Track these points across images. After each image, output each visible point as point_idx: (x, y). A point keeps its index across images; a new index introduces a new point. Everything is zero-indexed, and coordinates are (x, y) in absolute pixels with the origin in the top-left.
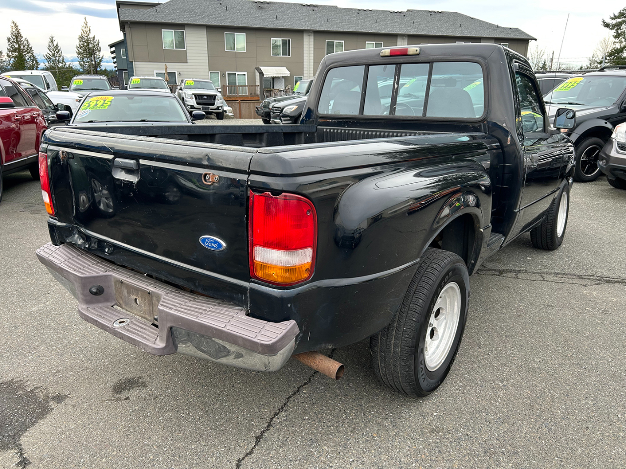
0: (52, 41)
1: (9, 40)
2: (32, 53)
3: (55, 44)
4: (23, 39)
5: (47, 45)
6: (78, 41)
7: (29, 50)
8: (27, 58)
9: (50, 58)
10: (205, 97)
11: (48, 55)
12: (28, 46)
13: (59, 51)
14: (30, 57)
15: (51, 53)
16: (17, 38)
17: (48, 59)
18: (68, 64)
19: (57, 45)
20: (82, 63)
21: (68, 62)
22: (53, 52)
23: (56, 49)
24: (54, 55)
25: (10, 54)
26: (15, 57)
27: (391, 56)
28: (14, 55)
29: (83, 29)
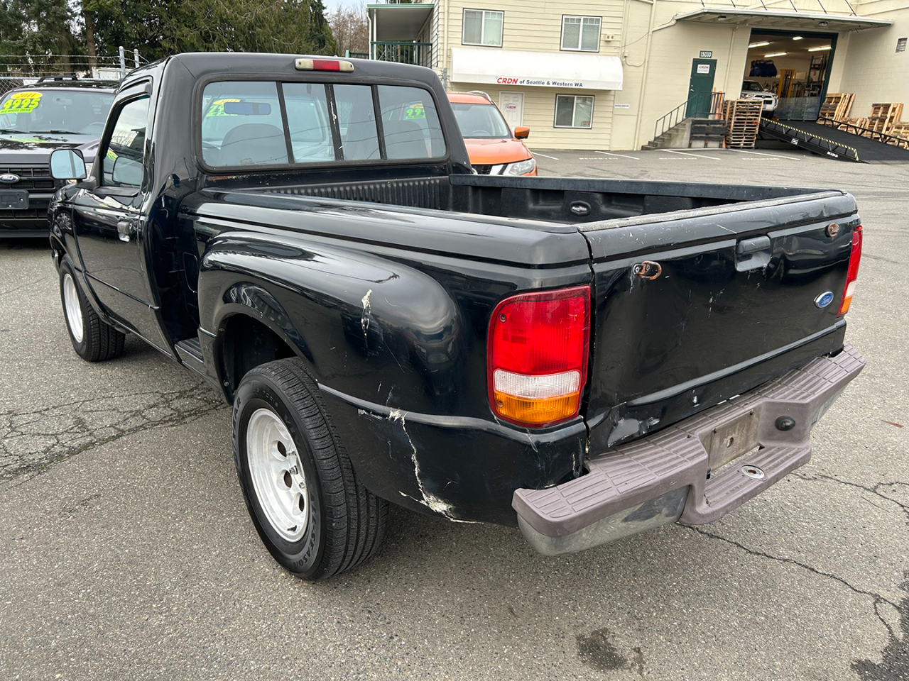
27: (314, 70)
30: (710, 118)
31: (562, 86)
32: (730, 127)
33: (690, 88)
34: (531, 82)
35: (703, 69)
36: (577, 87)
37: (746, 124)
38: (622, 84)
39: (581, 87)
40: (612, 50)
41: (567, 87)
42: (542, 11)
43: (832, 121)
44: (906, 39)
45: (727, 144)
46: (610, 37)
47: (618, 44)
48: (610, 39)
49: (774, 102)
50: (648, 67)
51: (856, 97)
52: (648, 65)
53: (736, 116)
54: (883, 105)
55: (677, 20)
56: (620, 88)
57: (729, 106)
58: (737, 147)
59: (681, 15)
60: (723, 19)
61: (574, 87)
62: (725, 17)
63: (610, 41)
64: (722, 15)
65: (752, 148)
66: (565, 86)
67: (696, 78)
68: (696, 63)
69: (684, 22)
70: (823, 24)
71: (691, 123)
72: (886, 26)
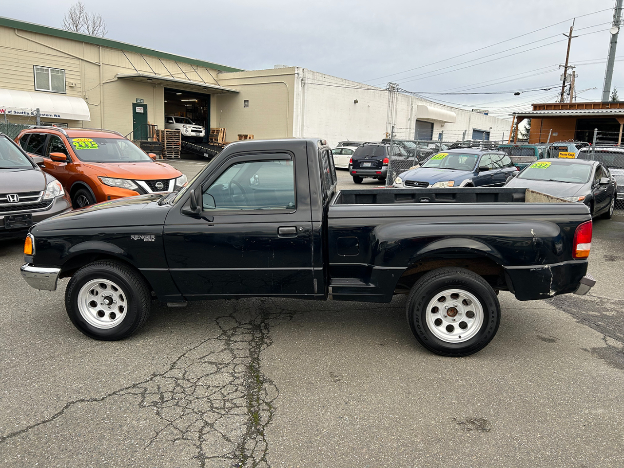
30: (149, 140)
31: (44, 116)
32: (164, 146)
33: (134, 121)
34: (17, 113)
35: (140, 110)
36: (56, 117)
37: (173, 144)
38: (89, 117)
39: (59, 118)
40: (76, 93)
41: (48, 117)
42: (16, 61)
43: (218, 143)
44: (248, 101)
45: (163, 156)
46: (74, 84)
47: (79, 89)
48: (74, 86)
49: (203, 132)
50: (103, 106)
51: (227, 130)
52: (103, 104)
53: (167, 139)
54: (243, 135)
55: (118, 78)
56: (89, 119)
57: (161, 133)
58: (170, 158)
59: (120, 75)
60: (151, 81)
61: (53, 117)
62: (151, 80)
63: (73, 87)
64: (150, 78)
65: (179, 159)
66: (46, 117)
67: (136, 115)
68: (135, 106)
69: (123, 79)
70: (205, 89)
71: (140, 143)
72: (237, 93)
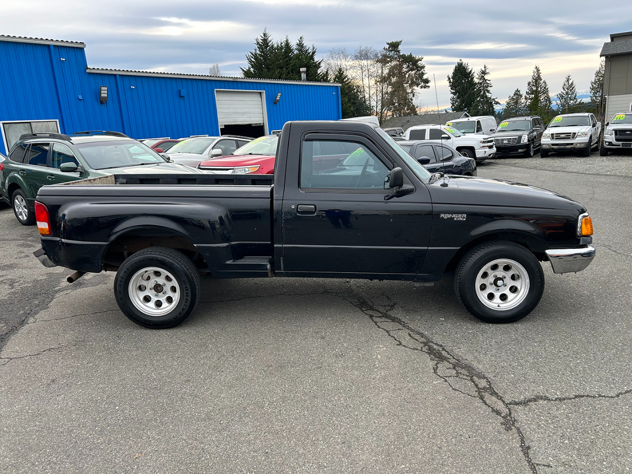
0: (568, 81)
1: (529, 84)
2: (547, 94)
3: (570, 82)
4: (542, 82)
5: (562, 85)
6: (595, 76)
7: (546, 91)
8: (541, 99)
9: (563, 96)
10: (628, 132)
11: (562, 94)
12: (545, 88)
13: (573, 89)
14: (544, 98)
15: (564, 92)
16: (536, 81)
17: (561, 97)
18: (579, 100)
19: (572, 83)
20: (594, 98)
21: (579, 99)
22: (567, 90)
23: (570, 87)
24: (567, 93)
25: (528, 96)
26: (531, 99)
28: (531, 97)
29: (602, 63)
